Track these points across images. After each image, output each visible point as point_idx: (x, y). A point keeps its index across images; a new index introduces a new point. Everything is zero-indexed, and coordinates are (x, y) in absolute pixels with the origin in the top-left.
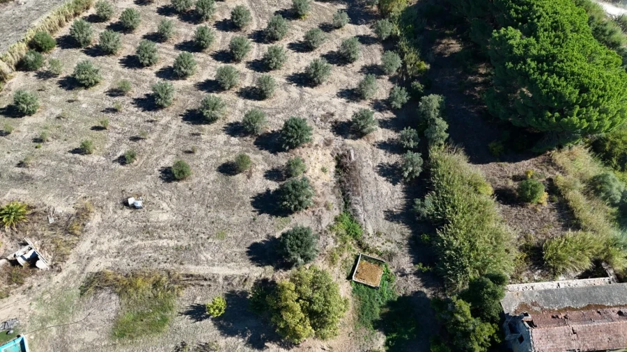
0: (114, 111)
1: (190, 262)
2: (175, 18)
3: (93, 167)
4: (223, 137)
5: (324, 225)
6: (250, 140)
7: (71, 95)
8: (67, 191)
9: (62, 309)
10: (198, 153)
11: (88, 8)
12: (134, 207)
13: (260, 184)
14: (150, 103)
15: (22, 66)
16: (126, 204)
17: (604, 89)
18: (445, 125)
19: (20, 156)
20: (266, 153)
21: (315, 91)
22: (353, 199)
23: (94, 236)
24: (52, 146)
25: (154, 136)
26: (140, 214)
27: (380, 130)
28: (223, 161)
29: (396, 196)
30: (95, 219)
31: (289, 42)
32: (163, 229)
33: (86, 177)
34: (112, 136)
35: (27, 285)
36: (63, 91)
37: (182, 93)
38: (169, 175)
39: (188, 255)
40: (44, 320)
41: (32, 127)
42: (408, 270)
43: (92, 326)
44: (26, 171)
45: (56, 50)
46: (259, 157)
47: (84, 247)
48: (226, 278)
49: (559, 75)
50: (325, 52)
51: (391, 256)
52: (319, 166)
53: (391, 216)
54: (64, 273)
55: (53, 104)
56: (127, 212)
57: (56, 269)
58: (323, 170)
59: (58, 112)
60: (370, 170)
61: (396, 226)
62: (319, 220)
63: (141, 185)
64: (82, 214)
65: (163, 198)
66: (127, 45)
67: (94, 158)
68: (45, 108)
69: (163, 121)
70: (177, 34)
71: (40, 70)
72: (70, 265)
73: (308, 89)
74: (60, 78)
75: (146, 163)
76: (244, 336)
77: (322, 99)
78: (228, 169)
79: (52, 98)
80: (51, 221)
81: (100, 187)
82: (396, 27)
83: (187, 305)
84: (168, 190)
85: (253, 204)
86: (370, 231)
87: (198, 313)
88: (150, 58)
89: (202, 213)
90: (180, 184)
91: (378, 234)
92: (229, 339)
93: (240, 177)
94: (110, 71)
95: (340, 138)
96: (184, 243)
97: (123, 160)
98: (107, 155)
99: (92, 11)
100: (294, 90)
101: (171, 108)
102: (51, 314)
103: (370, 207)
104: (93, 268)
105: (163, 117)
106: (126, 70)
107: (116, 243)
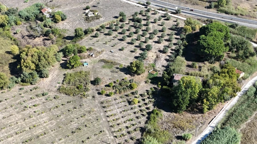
0: (113, 40)
1: (119, 62)
2: (133, 28)
3: (106, 46)
4: (134, 47)
5: (147, 63)
6: (139, 48)
7: (106, 36)
8: (100, 48)
9: (94, 62)
10: (127, 48)
11: (114, 23)
12: (112, 52)
13: (138, 55)
14: (121, 40)
15: (97, 30)
16: (111, 51)
17: (213, 45)
18: (182, 52)
19: (93, 43)
20: (141, 51)
21: (159, 44)
22: (156, 62)
23: (103, 54)
24: (100, 42)
25: (120, 44)
26: (112, 53)
27: (170, 54)
28: (132, 50)
29: (166, 64)
30: (105, 52)
31: (158, 36)
32: (116, 56)
33: (105, 47)
34: (111, 43)
35: (90, 58)
36: (104, 35)
37: (129, 40)
38: (120, 50)
39: (119, 61)
40: (91, 63)
41: (97, 39)
42: (161, 73)
43: (99, 65)
44: (94, 44)
45: (105, 29)
46: (140, 51)
47: (101, 56)
48: (124, 65)
49: (205, 42)
50: (165, 39)
51: (159, 71)
52: (152, 55)
53: (163, 66)
54: (96, 58)
55: (102, 37)
56: (110, 53)
57: (96, 57)
58: (152, 56)
59: (102, 38)
60: (163, 59)
61: (163, 68)
62: (147, 62)
63: (115, 50)
64: (102, 51)
65: (118, 52)
66: (120, 30)
67: (107, 45)
68: (100, 37)
69: (123, 43)
70: (132, 30)
71: (101, 31)
72: (98, 57)
73: (157, 44)
74: (104, 33)
75: (116, 48)
76: (124, 72)
77: (159, 46)
78: (132, 51)
79: (102, 36)
80: (96, 51)
81: (107, 49)
82: (185, 36)
83: (116, 67)
84: (119, 51)
85: (134, 57)
86: (157, 67)
87: (117, 68)
88: (124, 32)
89: (124, 56)
90: (122, 51)
91: (159, 68)
92: (121, 72)
93: (134, 53)
94: (115, 34)
95: (159, 52)
96: (119, 59)
97: (112, 46)
98: (109, 45)
99: (115, 24)
100: (154, 43)
101: (125, 41)
102: (93, 62)
103: (159, 64)
104: (102, 58)
105: (123, 42)
106: (118, 34)
107: (107, 56)
